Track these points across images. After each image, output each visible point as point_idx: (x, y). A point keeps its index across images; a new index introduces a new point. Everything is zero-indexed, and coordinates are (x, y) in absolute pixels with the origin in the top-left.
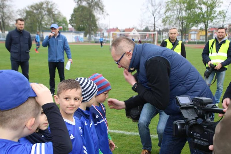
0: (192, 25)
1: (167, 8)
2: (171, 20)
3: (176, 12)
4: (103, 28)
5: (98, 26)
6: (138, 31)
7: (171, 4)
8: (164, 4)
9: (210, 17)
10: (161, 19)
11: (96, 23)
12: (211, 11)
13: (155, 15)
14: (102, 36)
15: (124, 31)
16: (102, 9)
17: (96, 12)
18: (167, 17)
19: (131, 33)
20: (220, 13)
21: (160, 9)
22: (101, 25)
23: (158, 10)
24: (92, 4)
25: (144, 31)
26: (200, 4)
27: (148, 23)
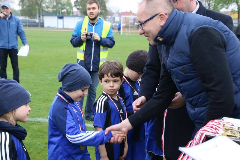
0: (222, 6)
5: (109, 10)
14: (113, 21)
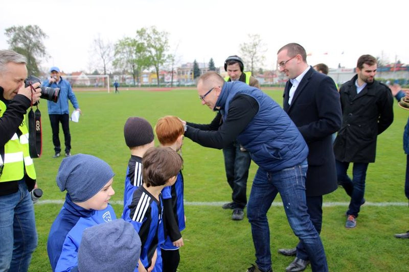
0: (143, 68)
1: (116, 50)
2: (121, 63)
3: (125, 55)
4: (45, 72)
5: (40, 70)
6: (87, 74)
7: (120, 47)
8: (113, 47)
9: (160, 61)
10: (111, 62)
11: (37, 66)
12: (160, 54)
13: (104, 57)
15: (71, 75)
16: (43, 51)
17: (36, 55)
18: (117, 60)
19: (80, 77)
20: (169, 57)
21: (110, 51)
22: (43, 70)
23: (107, 52)
24: (30, 45)
25: (93, 74)
26: (149, 47)
27: (98, 66)
